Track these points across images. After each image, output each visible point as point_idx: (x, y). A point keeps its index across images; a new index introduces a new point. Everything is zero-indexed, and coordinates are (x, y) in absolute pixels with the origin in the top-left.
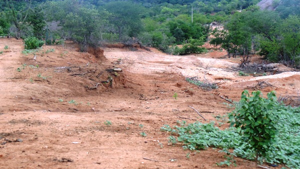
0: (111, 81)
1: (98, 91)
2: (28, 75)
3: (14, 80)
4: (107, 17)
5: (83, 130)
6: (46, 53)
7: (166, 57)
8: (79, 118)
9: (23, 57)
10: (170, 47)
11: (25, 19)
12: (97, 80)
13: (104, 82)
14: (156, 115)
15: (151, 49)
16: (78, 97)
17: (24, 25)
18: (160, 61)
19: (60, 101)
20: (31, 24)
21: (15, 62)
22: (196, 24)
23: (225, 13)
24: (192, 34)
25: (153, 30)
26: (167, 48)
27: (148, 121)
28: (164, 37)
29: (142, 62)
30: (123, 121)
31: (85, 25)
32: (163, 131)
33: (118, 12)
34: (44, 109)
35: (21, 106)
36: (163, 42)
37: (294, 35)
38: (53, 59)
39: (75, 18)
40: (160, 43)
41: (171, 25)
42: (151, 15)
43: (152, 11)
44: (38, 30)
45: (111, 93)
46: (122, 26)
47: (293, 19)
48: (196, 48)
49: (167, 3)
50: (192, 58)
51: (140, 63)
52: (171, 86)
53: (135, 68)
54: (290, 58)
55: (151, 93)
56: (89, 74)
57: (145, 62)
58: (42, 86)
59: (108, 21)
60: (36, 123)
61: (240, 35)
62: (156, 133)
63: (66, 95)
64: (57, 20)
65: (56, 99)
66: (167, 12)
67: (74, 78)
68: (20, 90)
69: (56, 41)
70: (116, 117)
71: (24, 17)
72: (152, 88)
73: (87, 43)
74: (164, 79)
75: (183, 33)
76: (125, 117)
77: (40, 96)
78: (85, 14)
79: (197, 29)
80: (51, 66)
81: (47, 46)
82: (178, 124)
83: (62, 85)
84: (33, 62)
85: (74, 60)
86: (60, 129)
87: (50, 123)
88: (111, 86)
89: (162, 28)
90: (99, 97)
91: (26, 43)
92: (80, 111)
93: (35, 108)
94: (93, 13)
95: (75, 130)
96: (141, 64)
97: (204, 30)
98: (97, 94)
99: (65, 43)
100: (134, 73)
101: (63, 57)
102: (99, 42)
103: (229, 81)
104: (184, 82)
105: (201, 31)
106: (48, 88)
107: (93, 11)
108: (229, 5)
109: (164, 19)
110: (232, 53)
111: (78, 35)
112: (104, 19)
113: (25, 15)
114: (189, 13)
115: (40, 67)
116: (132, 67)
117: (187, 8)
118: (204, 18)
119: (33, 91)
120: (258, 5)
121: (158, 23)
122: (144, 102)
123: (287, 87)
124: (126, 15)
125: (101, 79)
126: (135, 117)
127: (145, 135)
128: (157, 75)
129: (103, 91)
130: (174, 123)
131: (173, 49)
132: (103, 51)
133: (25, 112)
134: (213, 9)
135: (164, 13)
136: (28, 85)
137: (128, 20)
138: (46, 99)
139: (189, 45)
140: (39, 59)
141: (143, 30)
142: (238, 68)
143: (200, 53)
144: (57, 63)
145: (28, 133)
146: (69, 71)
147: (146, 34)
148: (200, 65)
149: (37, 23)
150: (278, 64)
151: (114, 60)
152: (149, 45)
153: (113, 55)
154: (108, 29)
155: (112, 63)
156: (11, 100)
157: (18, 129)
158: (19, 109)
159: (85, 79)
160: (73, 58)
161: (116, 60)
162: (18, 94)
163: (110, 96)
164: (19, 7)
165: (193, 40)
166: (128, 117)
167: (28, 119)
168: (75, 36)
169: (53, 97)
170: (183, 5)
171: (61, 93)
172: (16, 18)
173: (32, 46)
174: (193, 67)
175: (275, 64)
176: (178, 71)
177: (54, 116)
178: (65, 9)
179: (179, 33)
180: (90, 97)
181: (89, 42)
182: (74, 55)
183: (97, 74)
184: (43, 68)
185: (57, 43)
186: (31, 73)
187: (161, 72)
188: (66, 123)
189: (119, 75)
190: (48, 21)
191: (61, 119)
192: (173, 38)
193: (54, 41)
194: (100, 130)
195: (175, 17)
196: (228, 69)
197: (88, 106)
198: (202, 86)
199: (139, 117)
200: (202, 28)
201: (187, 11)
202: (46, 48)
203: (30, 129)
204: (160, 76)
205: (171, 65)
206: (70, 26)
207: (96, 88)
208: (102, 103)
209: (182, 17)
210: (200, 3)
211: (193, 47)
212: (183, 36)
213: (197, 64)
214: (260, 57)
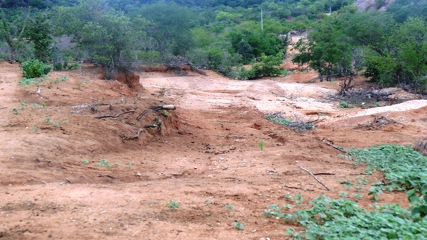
0: (160, 125)
1: (141, 142)
2: (30, 119)
3: (9, 128)
4: (144, 27)
5: (132, 220)
6: (55, 83)
7: (229, 83)
8: (120, 195)
9: (21, 91)
10: (234, 68)
11: (21, 33)
12: (138, 124)
13: (149, 127)
14: (245, 184)
15: (206, 71)
16: (112, 154)
17: (21, 43)
18: (222, 89)
19: (83, 163)
20: (30, 40)
21: (9, 99)
22: (268, 34)
23: (307, 18)
24: (264, 48)
25: (208, 45)
26: (230, 70)
27: (236, 197)
28: (225, 54)
29: (197, 91)
30: (196, 199)
31: (111, 40)
32: (268, 216)
33: (157, 20)
34: (58, 179)
35: (22, 175)
36: (223, 61)
37: (416, 46)
38: (66, 92)
39: (95, 30)
40: (219, 64)
41: (233, 37)
42: (202, 23)
43: (204, 18)
44: (42, 50)
45: (161, 144)
46: (163, 40)
47: (415, 22)
48: (272, 69)
49: (224, 6)
50: (268, 84)
51: (193, 93)
52: (246, 128)
53: (187, 102)
54: (411, 79)
55: (220, 142)
56: (125, 116)
57: (200, 92)
58: (54, 138)
59: (145, 33)
60: (48, 208)
61: (335, 48)
62: (258, 221)
63: (92, 152)
64: (69, 33)
65: (77, 158)
66: (224, 19)
67: (103, 123)
68: (19, 146)
69: (70, 64)
70: (182, 190)
71: (20, 31)
72: (220, 133)
73: (115, 66)
74: (232, 116)
75: (251, 48)
76: (197, 190)
77: (51, 155)
78: (111, 23)
79: (271, 42)
80: (64, 104)
81: (56, 73)
82: (288, 200)
83: (85, 134)
84: (37, 98)
85: (98, 92)
86: (91, 220)
87: (72, 207)
88: (159, 132)
89: (220, 42)
90: (144, 152)
91: (25, 68)
92: (118, 178)
93: (45, 177)
94: (123, 22)
95: (117, 221)
96: (195, 94)
97: (280, 43)
98: (140, 147)
99: (82, 68)
100: (186, 108)
101: (81, 88)
102: (133, 63)
103: (327, 117)
104: (264, 121)
105: (277, 44)
106: (64, 141)
107: (121, 19)
108: (312, 7)
109: (221, 28)
110: (326, 75)
111: (102, 55)
112: (139, 29)
113: (22, 28)
114: (257, 19)
115: (48, 105)
116: (182, 99)
117: (253, 12)
118: (278, 25)
119: (38, 147)
120: (354, 5)
121: (213, 34)
122: (215, 158)
123: (418, 124)
124: (169, 23)
125: (145, 123)
126: (214, 189)
127: (242, 226)
128: (222, 111)
129: (148, 142)
130: (281, 198)
131: (238, 71)
132: (138, 77)
133: (28, 187)
134: (289, 12)
135: (221, 20)
136: (31, 137)
137: (172, 30)
138: (62, 160)
139: (260, 65)
140: (46, 92)
141: (194, 45)
142: (337, 97)
143: (277, 76)
144: (73, 98)
145: (36, 232)
146: (93, 111)
147: (198, 50)
148: (281, 93)
149: (40, 39)
150: (396, 89)
151: (154, 90)
152: (204, 66)
153: (153, 83)
154: (143, 45)
155: (152, 95)
156: (3, 164)
157: (17, 223)
158: (18, 180)
159: (120, 124)
160: (96, 90)
161: (158, 90)
162: (15, 154)
163: (161, 149)
164: (13, 17)
165: (266, 57)
166: (202, 189)
167: (34, 202)
168: (97, 57)
169: (72, 156)
170: (246, 7)
171: (85, 147)
172: (9, 33)
173: (33, 74)
174: (271, 97)
175: (391, 89)
176: (250, 103)
177: (79, 193)
178: (81, 16)
179: (245, 48)
180: (130, 153)
181: (118, 65)
182: (97, 84)
183: (136, 115)
184: (53, 107)
185: (70, 68)
186: (35, 116)
187: (226, 106)
188: (99, 206)
189: (171, 115)
190: (55, 35)
191: (91, 199)
192: (238, 56)
193: (66, 65)
194: (161, 218)
195: (237, 25)
196: (322, 98)
197: (130, 170)
198: (291, 127)
199: (221, 189)
200: (277, 40)
201: (253, 16)
202: (54, 76)
203: (39, 222)
204: (225, 112)
205: (238, 95)
206: (88, 42)
207: (137, 138)
208: (150, 162)
209: (246, 25)
210: (271, 5)
211: (266, 68)
212: (251, 53)
213: (276, 92)
214: (366, 79)
